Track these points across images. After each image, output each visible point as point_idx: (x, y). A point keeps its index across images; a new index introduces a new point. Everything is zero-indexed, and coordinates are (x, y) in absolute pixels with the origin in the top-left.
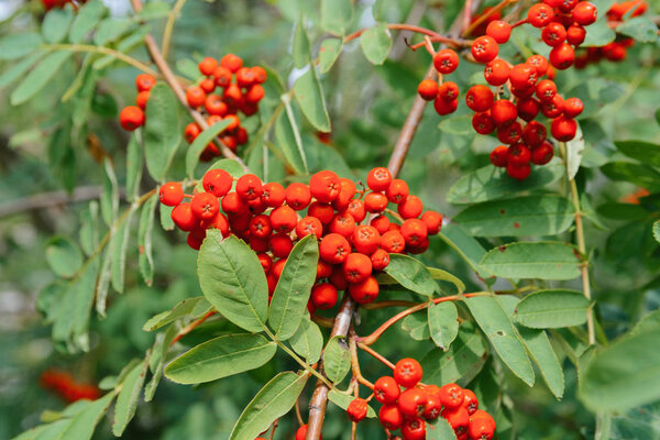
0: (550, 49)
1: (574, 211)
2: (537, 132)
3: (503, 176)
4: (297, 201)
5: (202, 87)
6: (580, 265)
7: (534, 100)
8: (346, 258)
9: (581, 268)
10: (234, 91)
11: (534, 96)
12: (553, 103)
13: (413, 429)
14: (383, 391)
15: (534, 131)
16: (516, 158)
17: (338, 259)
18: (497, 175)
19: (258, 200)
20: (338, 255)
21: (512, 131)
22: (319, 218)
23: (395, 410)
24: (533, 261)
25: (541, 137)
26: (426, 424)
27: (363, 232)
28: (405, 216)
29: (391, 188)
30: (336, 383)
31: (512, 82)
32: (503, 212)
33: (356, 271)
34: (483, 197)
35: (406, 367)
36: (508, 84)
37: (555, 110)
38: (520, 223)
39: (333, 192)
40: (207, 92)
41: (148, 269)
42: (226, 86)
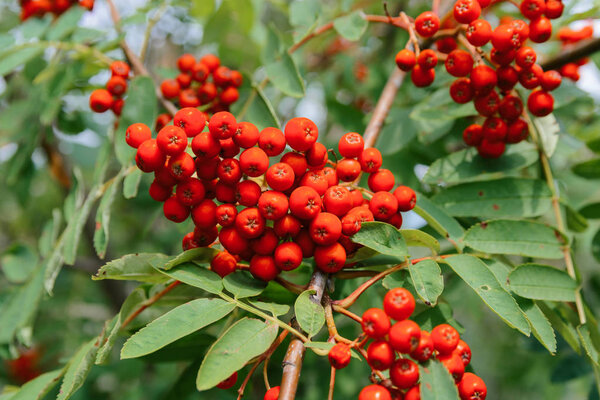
0: (528, 22)
1: (551, 195)
2: (515, 104)
3: (475, 159)
4: (270, 142)
5: (179, 80)
6: (562, 247)
7: (512, 68)
8: (316, 213)
9: (564, 250)
10: (209, 88)
11: (513, 64)
12: (533, 71)
13: (404, 371)
14: (372, 321)
15: (511, 103)
16: (493, 130)
17: (308, 211)
18: (469, 159)
19: (229, 141)
20: (308, 207)
21: (491, 99)
22: (292, 166)
23: (384, 346)
24: (515, 240)
25: (518, 110)
26: (420, 367)
27: (335, 191)
28: (374, 188)
29: (363, 154)
30: (311, 335)
31: (493, 43)
32: (481, 194)
33: (324, 229)
34: (456, 179)
35: (397, 295)
36: (490, 45)
37: (534, 79)
38: (500, 205)
39: (308, 137)
40: (184, 86)
41: (103, 242)
42: (203, 81)
